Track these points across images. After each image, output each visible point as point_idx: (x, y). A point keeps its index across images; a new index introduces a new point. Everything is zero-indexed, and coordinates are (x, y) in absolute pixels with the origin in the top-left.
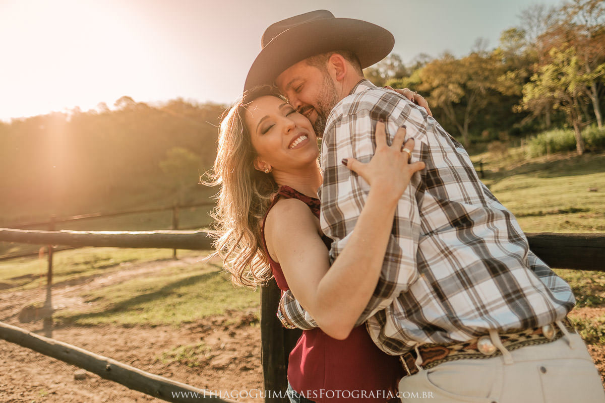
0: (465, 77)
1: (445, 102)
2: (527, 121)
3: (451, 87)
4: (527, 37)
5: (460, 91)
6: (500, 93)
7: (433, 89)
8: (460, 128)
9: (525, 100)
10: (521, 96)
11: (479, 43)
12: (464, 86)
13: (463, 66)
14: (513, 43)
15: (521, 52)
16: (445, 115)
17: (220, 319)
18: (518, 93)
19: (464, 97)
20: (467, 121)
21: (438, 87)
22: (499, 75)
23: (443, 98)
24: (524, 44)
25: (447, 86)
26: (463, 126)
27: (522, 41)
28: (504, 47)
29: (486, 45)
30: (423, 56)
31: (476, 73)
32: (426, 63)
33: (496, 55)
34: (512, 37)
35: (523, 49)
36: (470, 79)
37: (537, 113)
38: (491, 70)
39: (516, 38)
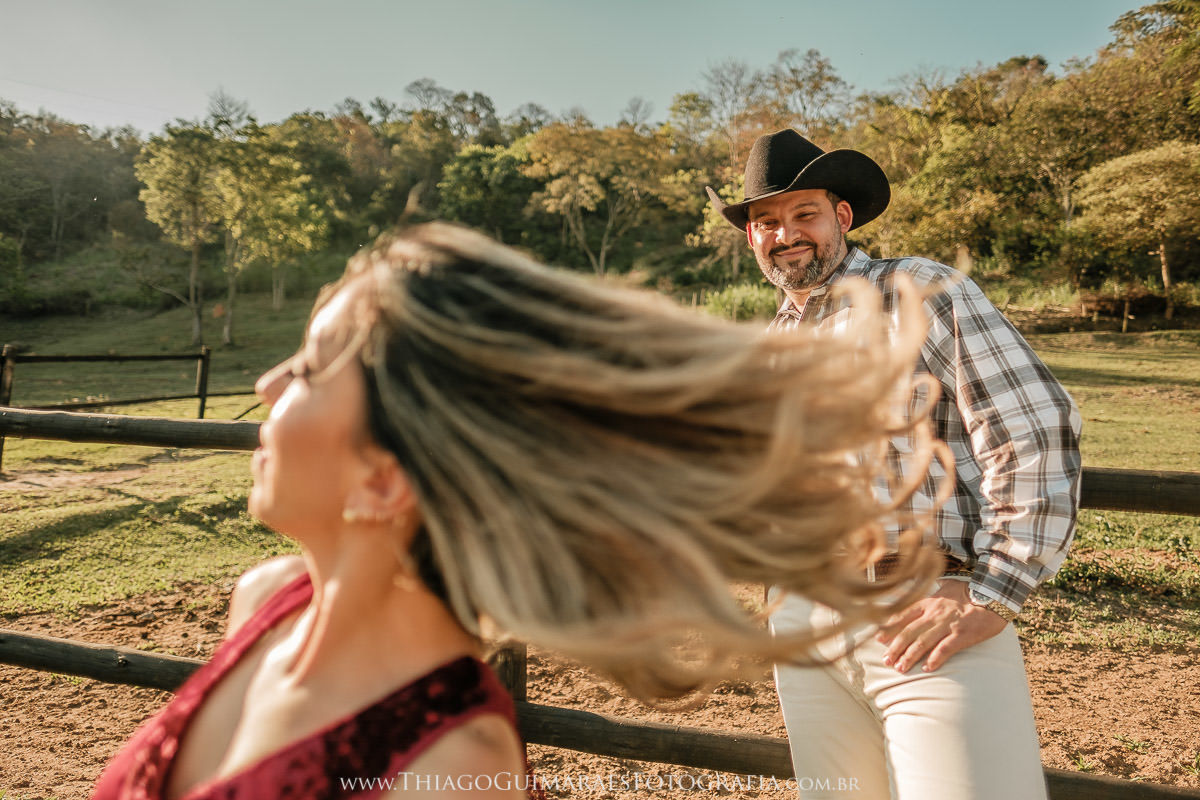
0: (609, 167)
1: (571, 206)
2: (706, 263)
3: (583, 179)
4: (714, 114)
5: (597, 191)
6: (664, 206)
7: (551, 178)
8: (593, 258)
9: (707, 227)
10: (700, 218)
11: (635, 108)
12: (605, 183)
13: (605, 143)
14: (691, 119)
15: (703, 138)
16: (569, 229)
17: (170, 601)
18: (693, 210)
19: (604, 202)
20: (605, 248)
21: (559, 176)
22: (665, 173)
23: (567, 198)
24: (709, 126)
25: (576, 178)
26: (597, 255)
27: (706, 120)
28: (678, 123)
29: (647, 113)
30: (535, 109)
31: (627, 163)
32: (539, 124)
33: (662, 136)
34: (691, 108)
35: (706, 134)
36: (617, 172)
37: (722, 252)
38: (652, 162)
39: (697, 112)
